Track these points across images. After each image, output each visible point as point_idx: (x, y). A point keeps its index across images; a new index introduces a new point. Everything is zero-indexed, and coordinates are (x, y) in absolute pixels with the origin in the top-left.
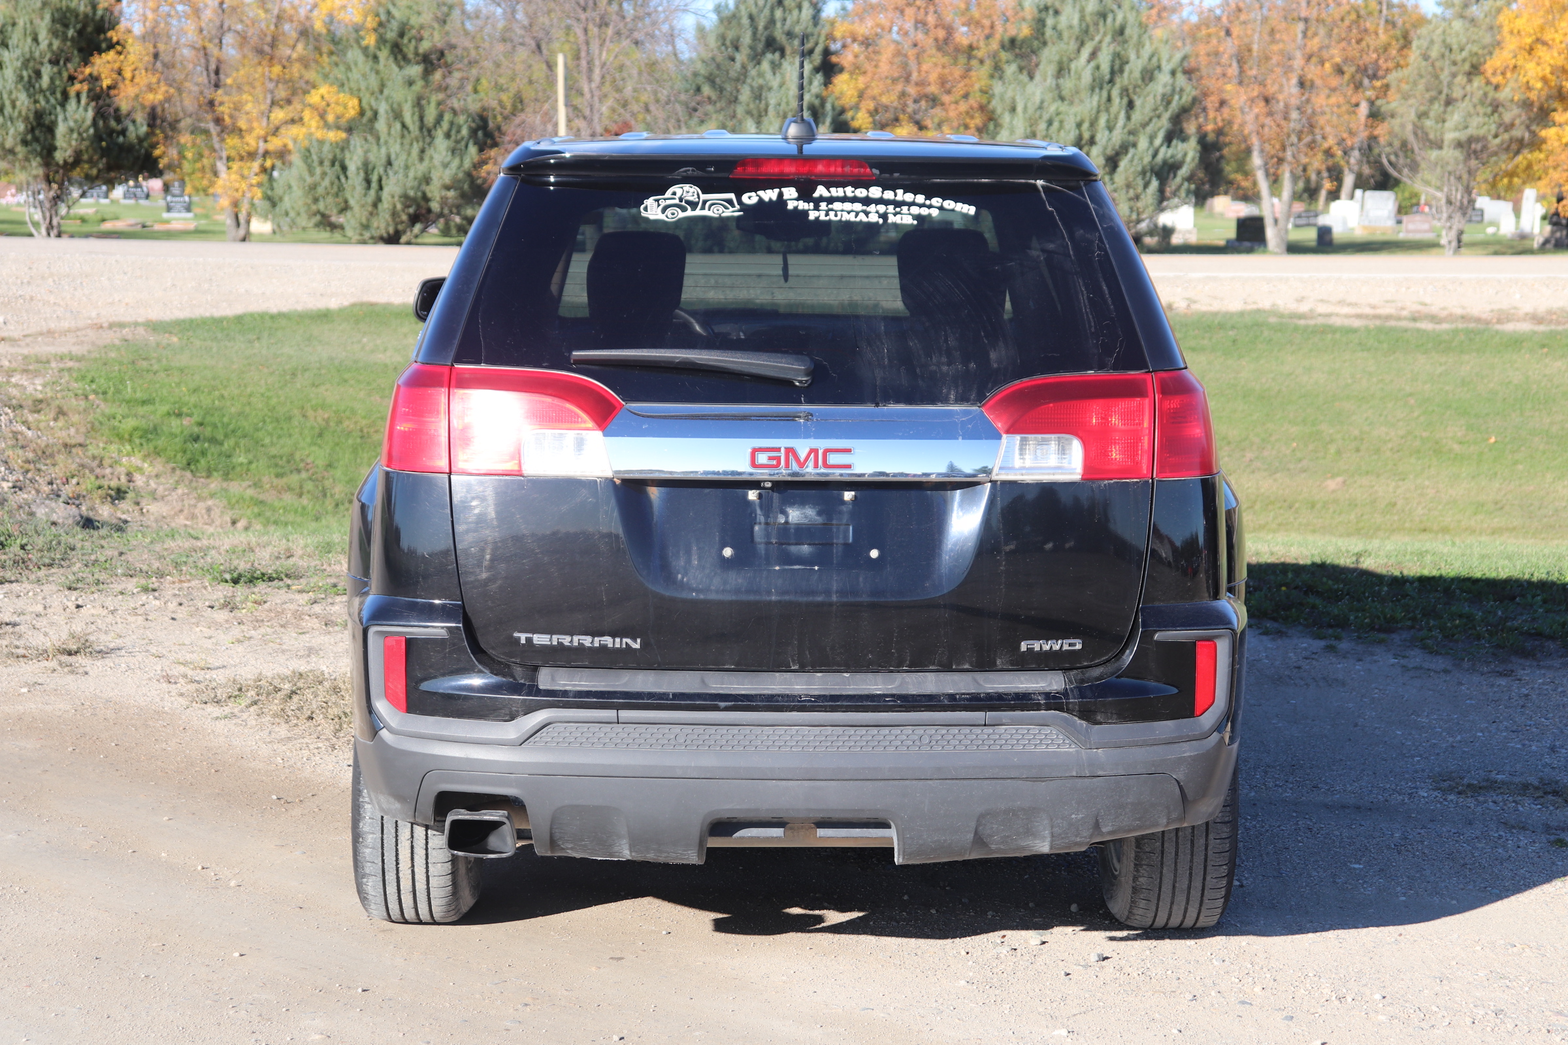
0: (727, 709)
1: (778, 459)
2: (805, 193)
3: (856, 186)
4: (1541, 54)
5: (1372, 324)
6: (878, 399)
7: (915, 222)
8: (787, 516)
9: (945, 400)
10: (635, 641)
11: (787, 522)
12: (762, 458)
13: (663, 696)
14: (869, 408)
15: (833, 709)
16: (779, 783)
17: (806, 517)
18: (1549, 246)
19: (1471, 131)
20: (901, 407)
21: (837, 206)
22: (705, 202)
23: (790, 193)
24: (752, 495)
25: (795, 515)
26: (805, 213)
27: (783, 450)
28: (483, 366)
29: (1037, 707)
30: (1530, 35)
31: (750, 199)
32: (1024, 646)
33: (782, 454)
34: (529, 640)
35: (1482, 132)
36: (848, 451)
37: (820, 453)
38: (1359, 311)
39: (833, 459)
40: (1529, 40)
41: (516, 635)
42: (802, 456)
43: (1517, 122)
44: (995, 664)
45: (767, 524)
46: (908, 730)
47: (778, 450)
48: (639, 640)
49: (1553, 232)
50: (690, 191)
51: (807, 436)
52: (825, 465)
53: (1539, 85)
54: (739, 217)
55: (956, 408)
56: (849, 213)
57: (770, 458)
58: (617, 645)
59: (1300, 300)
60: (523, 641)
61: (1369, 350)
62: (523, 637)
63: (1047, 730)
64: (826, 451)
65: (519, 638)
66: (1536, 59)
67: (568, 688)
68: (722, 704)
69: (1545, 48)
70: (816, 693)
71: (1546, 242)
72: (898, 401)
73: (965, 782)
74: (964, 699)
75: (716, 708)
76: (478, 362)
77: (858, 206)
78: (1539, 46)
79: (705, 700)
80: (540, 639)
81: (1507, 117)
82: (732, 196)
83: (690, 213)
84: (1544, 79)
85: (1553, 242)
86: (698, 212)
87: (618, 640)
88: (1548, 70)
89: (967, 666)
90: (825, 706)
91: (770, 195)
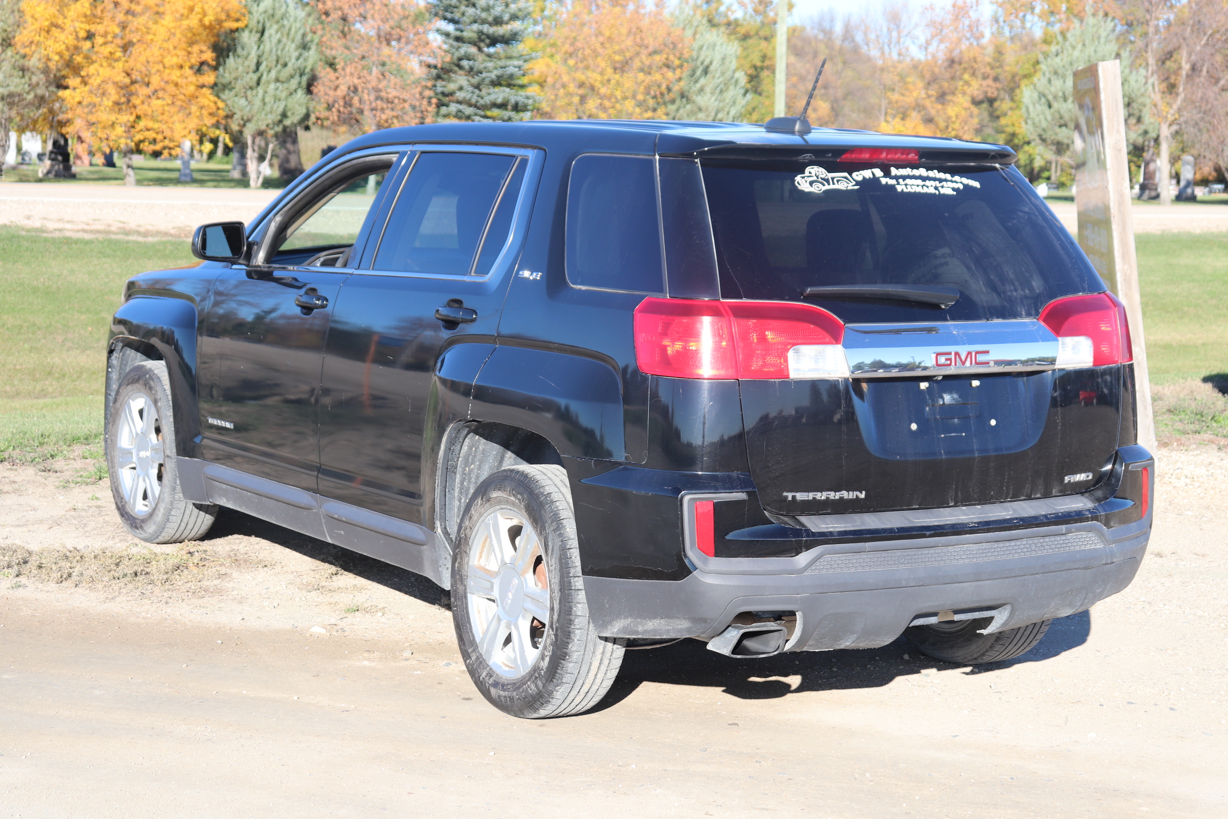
0: (930, 536)
1: (950, 359)
2: (887, 174)
3: (913, 168)
4: (57, 35)
5: (101, 237)
6: (988, 316)
7: (955, 193)
8: (943, 400)
9: (1021, 316)
10: (861, 493)
11: (944, 403)
12: (942, 360)
13: (891, 530)
14: (983, 322)
15: (988, 531)
16: (959, 585)
17: (954, 399)
18: (51, 176)
19: (12, 89)
20: (1000, 321)
21: (908, 181)
22: (833, 179)
23: (878, 172)
24: (924, 385)
25: (947, 398)
26: (893, 187)
27: (953, 354)
28: (744, 300)
29: (1087, 520)
30: (47, 20)
31: (859, 176)
32: (1067, 479)
33: (953, 357)
34: (794, 497)
35: (19, 90)
36: (987, 352)
37: (973, 354)
38: (80, 227)
39: (981, 358)
40: (46, 23)
41: (785, 494)
42: (963, 358)
43: (41, 83)
44: (1051, 493)
45: (933, 405)
46: (1024, 541)
47: (950, 354)
48: (864, 492)
49: (52, 166)
50: (820, 171)
51: (964, 344)
52: (977, 363)
53: (57, 58)
54: (857, 190)
55: (1027, 320)
56: (918, 186)
57: (947, 360)
58: (851, 497)
59: (28, 218)
60: (790, 498)
61: (109, 256)
62: (790, 496)
63: (1090, 535)
64: (977, 353)
65: (787, 497)
66: (53, 39)
67: (831, 530)
68: (928, 533)
69: (59, 30)
70: (976, 521)
71: (49, 172)
72: (998, 318)
73: (1054, 574)
74: (1053, 518)
75: (924, 536)
76: (741, 298)
77: (919, 182)
78: (54, 29)
79: (917, 531)
80: (800, 496)
81: (35, 79)
82: (846, 174)
83: (827, 187)
84: (60, 54)
85: (54, 173)
86: (831, 187)
87: (851, 493)
88: (63, 47)
89: (1039, 496)
90: (984, 530)
91: (867, 174)
